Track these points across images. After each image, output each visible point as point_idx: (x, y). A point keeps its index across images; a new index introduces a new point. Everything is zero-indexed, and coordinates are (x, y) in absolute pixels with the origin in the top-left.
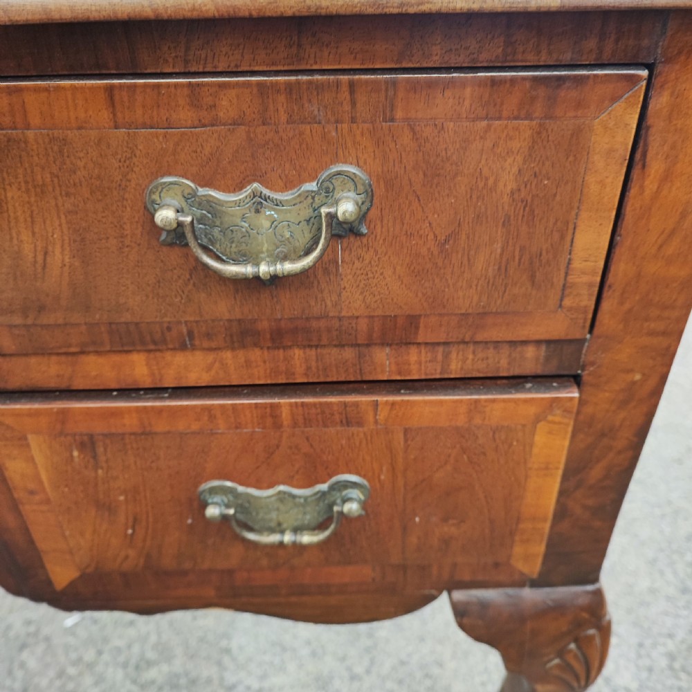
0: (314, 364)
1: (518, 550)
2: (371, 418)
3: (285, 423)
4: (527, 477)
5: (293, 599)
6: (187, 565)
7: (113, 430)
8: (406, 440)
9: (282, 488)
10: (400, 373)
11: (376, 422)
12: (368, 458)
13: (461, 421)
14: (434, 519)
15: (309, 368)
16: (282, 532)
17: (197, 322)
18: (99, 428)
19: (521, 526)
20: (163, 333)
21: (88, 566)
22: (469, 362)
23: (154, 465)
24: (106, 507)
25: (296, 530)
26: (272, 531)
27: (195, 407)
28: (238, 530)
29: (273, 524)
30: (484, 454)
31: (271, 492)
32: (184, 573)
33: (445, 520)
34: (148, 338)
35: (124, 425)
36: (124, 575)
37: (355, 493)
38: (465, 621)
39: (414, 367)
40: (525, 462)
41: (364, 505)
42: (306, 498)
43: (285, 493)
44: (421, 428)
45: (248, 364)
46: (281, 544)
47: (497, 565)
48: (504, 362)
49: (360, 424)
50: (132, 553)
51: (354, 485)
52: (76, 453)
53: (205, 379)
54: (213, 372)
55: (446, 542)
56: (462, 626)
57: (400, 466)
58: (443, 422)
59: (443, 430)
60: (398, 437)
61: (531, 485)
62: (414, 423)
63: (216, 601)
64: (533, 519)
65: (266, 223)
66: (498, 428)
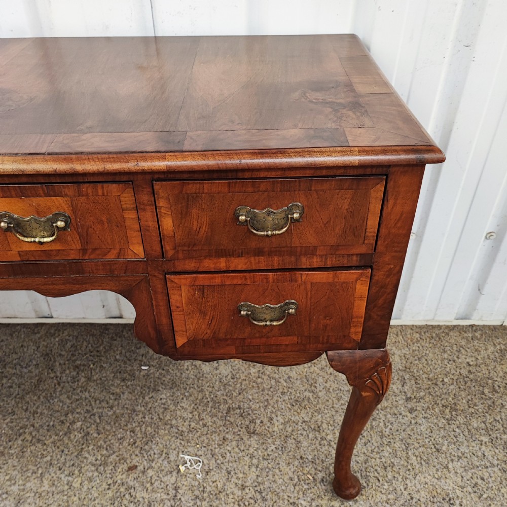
0: (281, 262)
1: (352, 330)
2: (300, 280)
3: (270, 281)
4: (354, 301)
5: (265, 354)
6: (228, 337)
7: (211, 284)
8: (311, 287)
9: (268, 304)
10: (310, 266)
11: (301, 281)
12: (298, 293)
13: (331, 280)
14: (321, 317)
15: (279, 264)
16: (266, 321)
17: (244, 249)
18: (207, 283)
19: (353, 320)
20: (233, 252)
21: (192, 337)
22: (334, 261)
23: (223, 296)
24: (203, 313)
25: (271, 321)
26: (262, 321)
27: (240, 276)
28: (251, 320)
29: (263, 319)
30: (339, 292)
31: (263, 306)
32: (227, 340)
33: (325, 317)
34: (228, 254)
35: (216, 282)
36: (204, 341)
37: (294, 307)
38: (333, 363)
39: (315, 263)
40: (353, 295)
41: (296, 310)
42: (275, 308)
43: (268, 306)
44: (316, 283)
45: (259, 262)
46: (266, 325)
47: (344, 336)
48: (346, 261)
49: (296, 281)
50: (209, 331)
51: (293, 303)
52: (196, 292)
53: (244, 268)
54: (247, 265)
55: (325, 326)
56: (332, 366)
57: (309, 296)
58: (324, 281)
59: (324, 283)
60: (309, 286)
61: (356, 304)
62: (314, 281)
63: (235, 355)
64: (357, 317)
65: (271, 219)
66: (343, 283)
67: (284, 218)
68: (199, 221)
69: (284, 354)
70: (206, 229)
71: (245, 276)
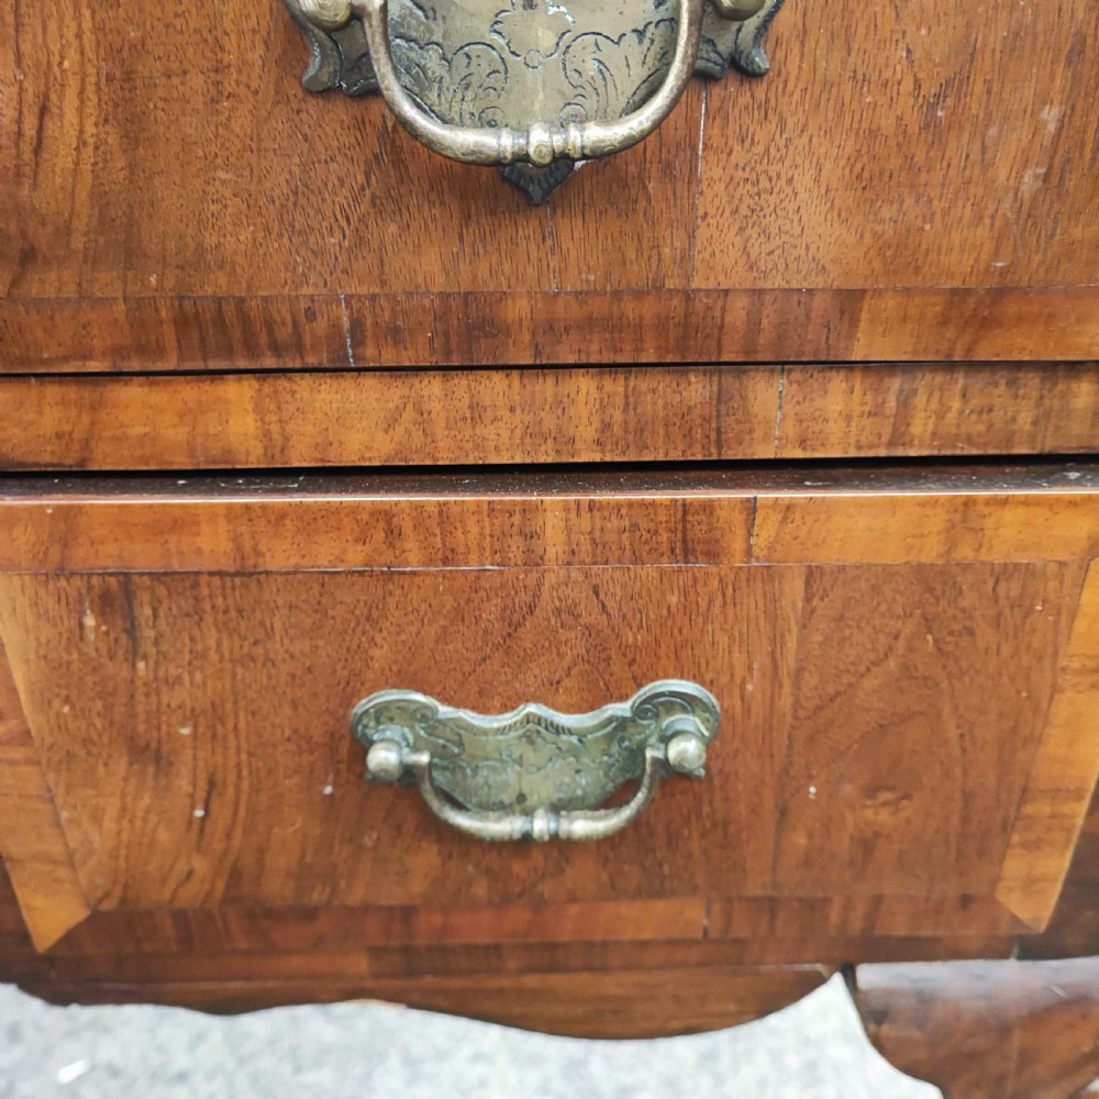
0: (618, 416)
1: (1015, 866)
2: (738, 546)
3: (551, 553)
4: (1055, 689)
5: (531, 981)
6: (317, 896)
7: (176, 567)
8: (808, 599)
9: (532, 708)
10: (802, 443)
11: (748, 552)
12: (723, 639)
13: (931, 552)
14: (848, 790)
15: (606, 427)
16: (529, 813)
17: (373, 297)
18: (144, 556)
19: (1028, 809)
20: (295, 324)
21: (107, 895)
22: (951, 416)
23: (259, 650)
24: (151, 755)
25: (557, 808)
26: (504, 809)
27: (355, 509)
28: (435, 804)
29: (507, 798)
30: (971, 632)
31: (508, 719)
32: (309, 914)
33: (871, 791)
34: (263, 340)
35: (199, 551)
36: (180, 917)
37: (689, 721)
38: (886, 1030)
39: (835, 429)
40: (1056, 654)
41: (709, 745)
42: (582, 735)
43: (539, 720)
44: (843, 568)
45: (477, 412)
46: (527, 838)
47: (966, 901)
48: (1025, 420)
49: (713, 555)
50: (200, 865)
51: (688, 703)
52: (90, 621)
53: (380, 451)
54: (399, 432)
55: (867, 845)
56: (878, 1043)
57: (790, 660)
58: (893, 555)
59: (889, 572)
60: (795, 588)
61: (1061, 709)
62: (829, 556)
63: (369, 984)
64: (1056, 793)
65: (547, 39)
66: (1003, 573)
67: (640, 33)
68: (26, 48)
69: (634, 977)
70: (90, 129)
71: (385, 515)
